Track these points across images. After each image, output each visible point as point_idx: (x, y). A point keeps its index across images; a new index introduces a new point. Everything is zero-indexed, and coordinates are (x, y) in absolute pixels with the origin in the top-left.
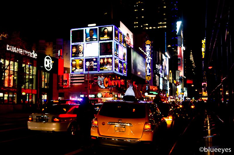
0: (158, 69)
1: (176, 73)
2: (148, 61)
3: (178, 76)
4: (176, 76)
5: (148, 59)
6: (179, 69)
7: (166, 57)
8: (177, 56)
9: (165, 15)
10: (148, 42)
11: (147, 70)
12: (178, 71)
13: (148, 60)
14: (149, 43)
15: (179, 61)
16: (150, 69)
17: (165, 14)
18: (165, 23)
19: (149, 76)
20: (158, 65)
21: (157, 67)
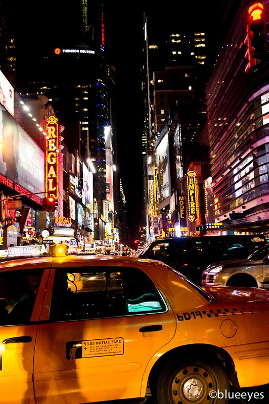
0: (74, 186)
1: (104, 204)
2: (52, 161)
3: (107, 208)
4: (104, 208)
5: (52, 156)
6: (108, 198)
7: (89, 170)
8: (105, 179)
9: (86, 112)
10: (52, 120)
11: (49, 180)
12: (106, 201)
13: (53, 158)
14: (55, 122)
15: (107, 187)
16: (55, 179)
17: (86, 110)
18: (87, 123)
19: (53, 195)
20: (75, 178)
21: (71, 181)
